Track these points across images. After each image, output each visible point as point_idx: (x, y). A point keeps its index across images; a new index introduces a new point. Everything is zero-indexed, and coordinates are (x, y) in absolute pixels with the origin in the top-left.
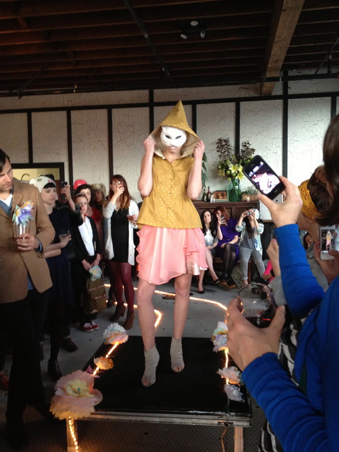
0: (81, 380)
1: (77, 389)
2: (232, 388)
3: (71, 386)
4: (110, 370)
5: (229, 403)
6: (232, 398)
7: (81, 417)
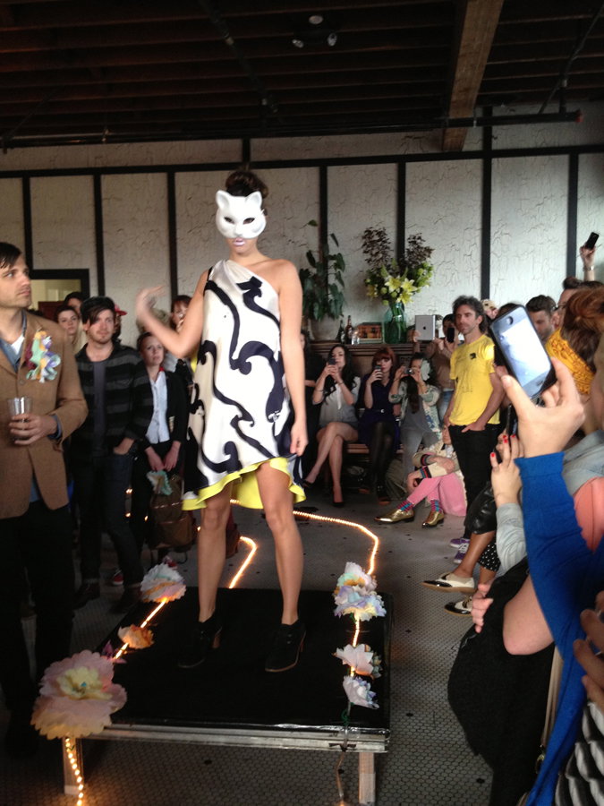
0: (89, 668)
1: (80, 684)
2: (356, 684)
3: (69, 679)
4: (145, 650)
5: (349, 709)
6: (356, 702)
7: (86, 734)
